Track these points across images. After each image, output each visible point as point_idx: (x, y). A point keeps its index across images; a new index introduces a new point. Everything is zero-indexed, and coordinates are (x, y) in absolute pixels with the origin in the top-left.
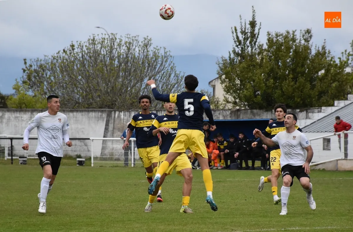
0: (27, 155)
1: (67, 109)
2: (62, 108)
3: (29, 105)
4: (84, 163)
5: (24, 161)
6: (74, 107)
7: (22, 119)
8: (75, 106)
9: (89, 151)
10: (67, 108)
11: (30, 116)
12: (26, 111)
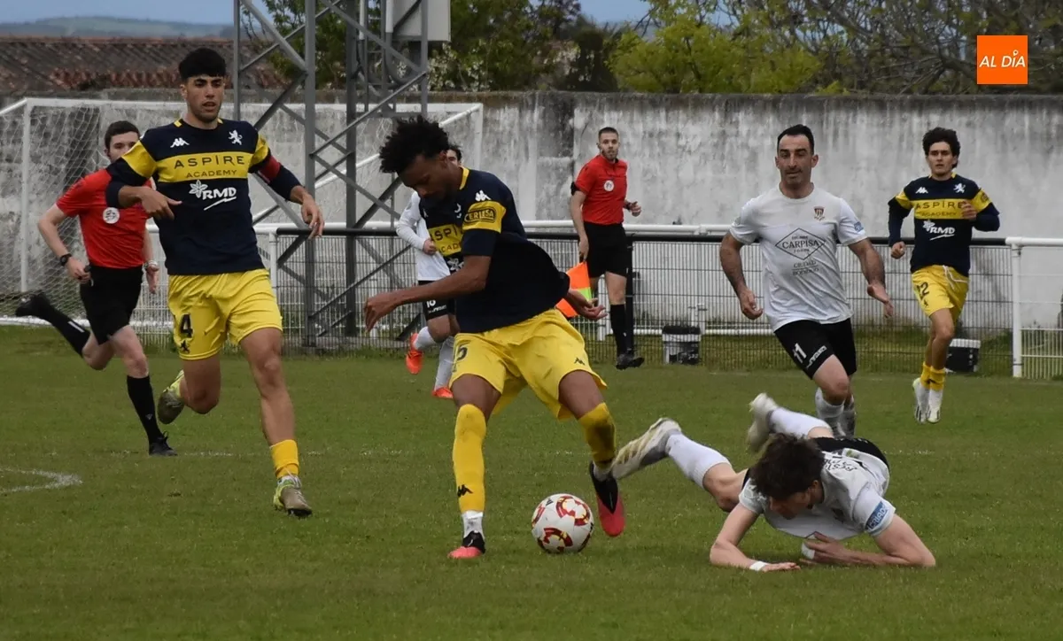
0: (703, 317)
1: (899, 96)
2: (873, 90)
3: (714, 73)
4: (975, 361)
5: (686, 345)
6: (933, 88)
7: (682, 142)
8: (936, 78)
9: (1000, 300)
10: (897, 91)
11: (718, 129)
12: (698, 105)
